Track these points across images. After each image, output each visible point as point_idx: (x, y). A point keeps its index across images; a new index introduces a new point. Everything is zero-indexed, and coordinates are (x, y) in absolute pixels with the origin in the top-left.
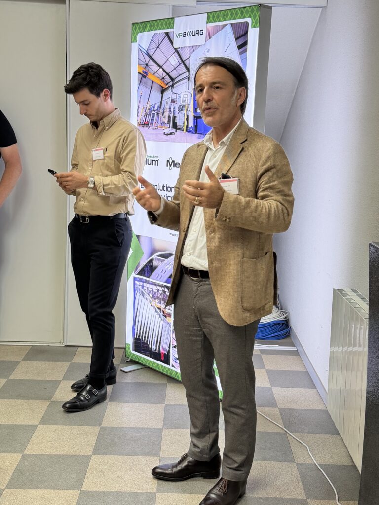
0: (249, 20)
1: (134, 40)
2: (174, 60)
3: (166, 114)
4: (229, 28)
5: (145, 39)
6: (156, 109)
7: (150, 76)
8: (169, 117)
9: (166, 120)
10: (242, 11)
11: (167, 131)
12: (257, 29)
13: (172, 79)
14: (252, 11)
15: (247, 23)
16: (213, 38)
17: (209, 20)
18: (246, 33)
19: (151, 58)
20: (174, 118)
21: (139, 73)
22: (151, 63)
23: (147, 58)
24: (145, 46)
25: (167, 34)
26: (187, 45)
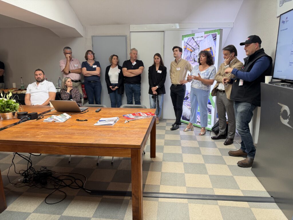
0: (217, 33)
1: (183, 40)
2: (195, 44)
3: (192, 58)
4: (211, 35)
5: (186, 39)
6: (189, 57)
7: (187, 49)
8: (193, 59)
9: (192, 60)
10: (215, 31)
11: (192, 62)
12: (219, 35)
13: (194, 49)
14: (218, 31)
15: (216, 34)
16: (206, 38)
17: (205, 33)
18: (216, 36)
19: (188, 44)
20: (195, 59)
21: (184, 48)
22: (188, 45)
23: (187, 44)
24: (186, 41)
25: (193, 38)
26: (199, 40)
